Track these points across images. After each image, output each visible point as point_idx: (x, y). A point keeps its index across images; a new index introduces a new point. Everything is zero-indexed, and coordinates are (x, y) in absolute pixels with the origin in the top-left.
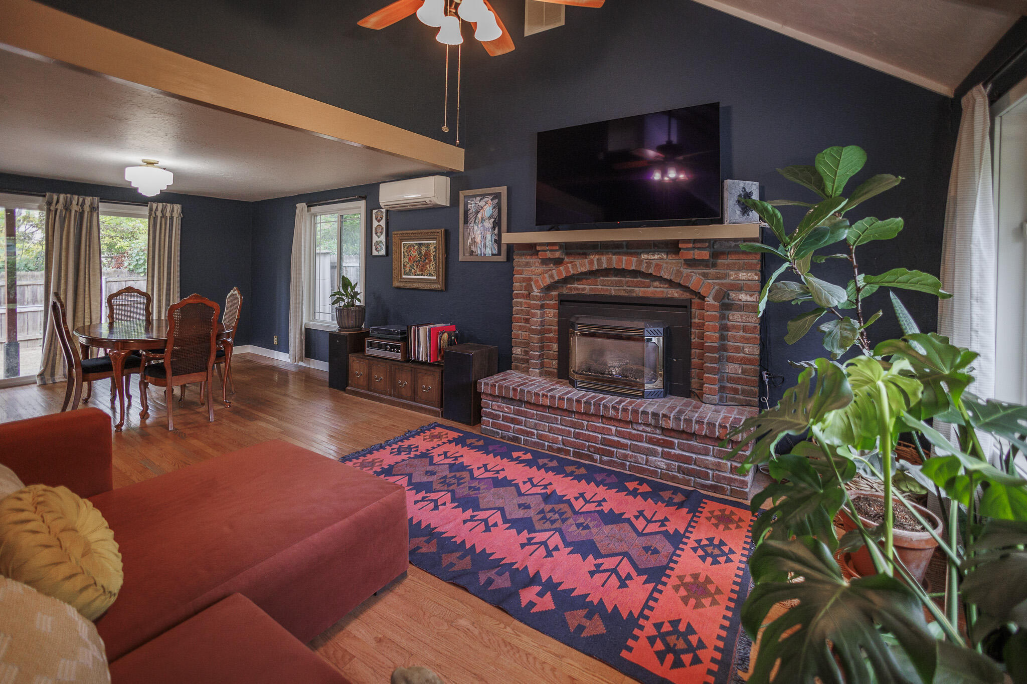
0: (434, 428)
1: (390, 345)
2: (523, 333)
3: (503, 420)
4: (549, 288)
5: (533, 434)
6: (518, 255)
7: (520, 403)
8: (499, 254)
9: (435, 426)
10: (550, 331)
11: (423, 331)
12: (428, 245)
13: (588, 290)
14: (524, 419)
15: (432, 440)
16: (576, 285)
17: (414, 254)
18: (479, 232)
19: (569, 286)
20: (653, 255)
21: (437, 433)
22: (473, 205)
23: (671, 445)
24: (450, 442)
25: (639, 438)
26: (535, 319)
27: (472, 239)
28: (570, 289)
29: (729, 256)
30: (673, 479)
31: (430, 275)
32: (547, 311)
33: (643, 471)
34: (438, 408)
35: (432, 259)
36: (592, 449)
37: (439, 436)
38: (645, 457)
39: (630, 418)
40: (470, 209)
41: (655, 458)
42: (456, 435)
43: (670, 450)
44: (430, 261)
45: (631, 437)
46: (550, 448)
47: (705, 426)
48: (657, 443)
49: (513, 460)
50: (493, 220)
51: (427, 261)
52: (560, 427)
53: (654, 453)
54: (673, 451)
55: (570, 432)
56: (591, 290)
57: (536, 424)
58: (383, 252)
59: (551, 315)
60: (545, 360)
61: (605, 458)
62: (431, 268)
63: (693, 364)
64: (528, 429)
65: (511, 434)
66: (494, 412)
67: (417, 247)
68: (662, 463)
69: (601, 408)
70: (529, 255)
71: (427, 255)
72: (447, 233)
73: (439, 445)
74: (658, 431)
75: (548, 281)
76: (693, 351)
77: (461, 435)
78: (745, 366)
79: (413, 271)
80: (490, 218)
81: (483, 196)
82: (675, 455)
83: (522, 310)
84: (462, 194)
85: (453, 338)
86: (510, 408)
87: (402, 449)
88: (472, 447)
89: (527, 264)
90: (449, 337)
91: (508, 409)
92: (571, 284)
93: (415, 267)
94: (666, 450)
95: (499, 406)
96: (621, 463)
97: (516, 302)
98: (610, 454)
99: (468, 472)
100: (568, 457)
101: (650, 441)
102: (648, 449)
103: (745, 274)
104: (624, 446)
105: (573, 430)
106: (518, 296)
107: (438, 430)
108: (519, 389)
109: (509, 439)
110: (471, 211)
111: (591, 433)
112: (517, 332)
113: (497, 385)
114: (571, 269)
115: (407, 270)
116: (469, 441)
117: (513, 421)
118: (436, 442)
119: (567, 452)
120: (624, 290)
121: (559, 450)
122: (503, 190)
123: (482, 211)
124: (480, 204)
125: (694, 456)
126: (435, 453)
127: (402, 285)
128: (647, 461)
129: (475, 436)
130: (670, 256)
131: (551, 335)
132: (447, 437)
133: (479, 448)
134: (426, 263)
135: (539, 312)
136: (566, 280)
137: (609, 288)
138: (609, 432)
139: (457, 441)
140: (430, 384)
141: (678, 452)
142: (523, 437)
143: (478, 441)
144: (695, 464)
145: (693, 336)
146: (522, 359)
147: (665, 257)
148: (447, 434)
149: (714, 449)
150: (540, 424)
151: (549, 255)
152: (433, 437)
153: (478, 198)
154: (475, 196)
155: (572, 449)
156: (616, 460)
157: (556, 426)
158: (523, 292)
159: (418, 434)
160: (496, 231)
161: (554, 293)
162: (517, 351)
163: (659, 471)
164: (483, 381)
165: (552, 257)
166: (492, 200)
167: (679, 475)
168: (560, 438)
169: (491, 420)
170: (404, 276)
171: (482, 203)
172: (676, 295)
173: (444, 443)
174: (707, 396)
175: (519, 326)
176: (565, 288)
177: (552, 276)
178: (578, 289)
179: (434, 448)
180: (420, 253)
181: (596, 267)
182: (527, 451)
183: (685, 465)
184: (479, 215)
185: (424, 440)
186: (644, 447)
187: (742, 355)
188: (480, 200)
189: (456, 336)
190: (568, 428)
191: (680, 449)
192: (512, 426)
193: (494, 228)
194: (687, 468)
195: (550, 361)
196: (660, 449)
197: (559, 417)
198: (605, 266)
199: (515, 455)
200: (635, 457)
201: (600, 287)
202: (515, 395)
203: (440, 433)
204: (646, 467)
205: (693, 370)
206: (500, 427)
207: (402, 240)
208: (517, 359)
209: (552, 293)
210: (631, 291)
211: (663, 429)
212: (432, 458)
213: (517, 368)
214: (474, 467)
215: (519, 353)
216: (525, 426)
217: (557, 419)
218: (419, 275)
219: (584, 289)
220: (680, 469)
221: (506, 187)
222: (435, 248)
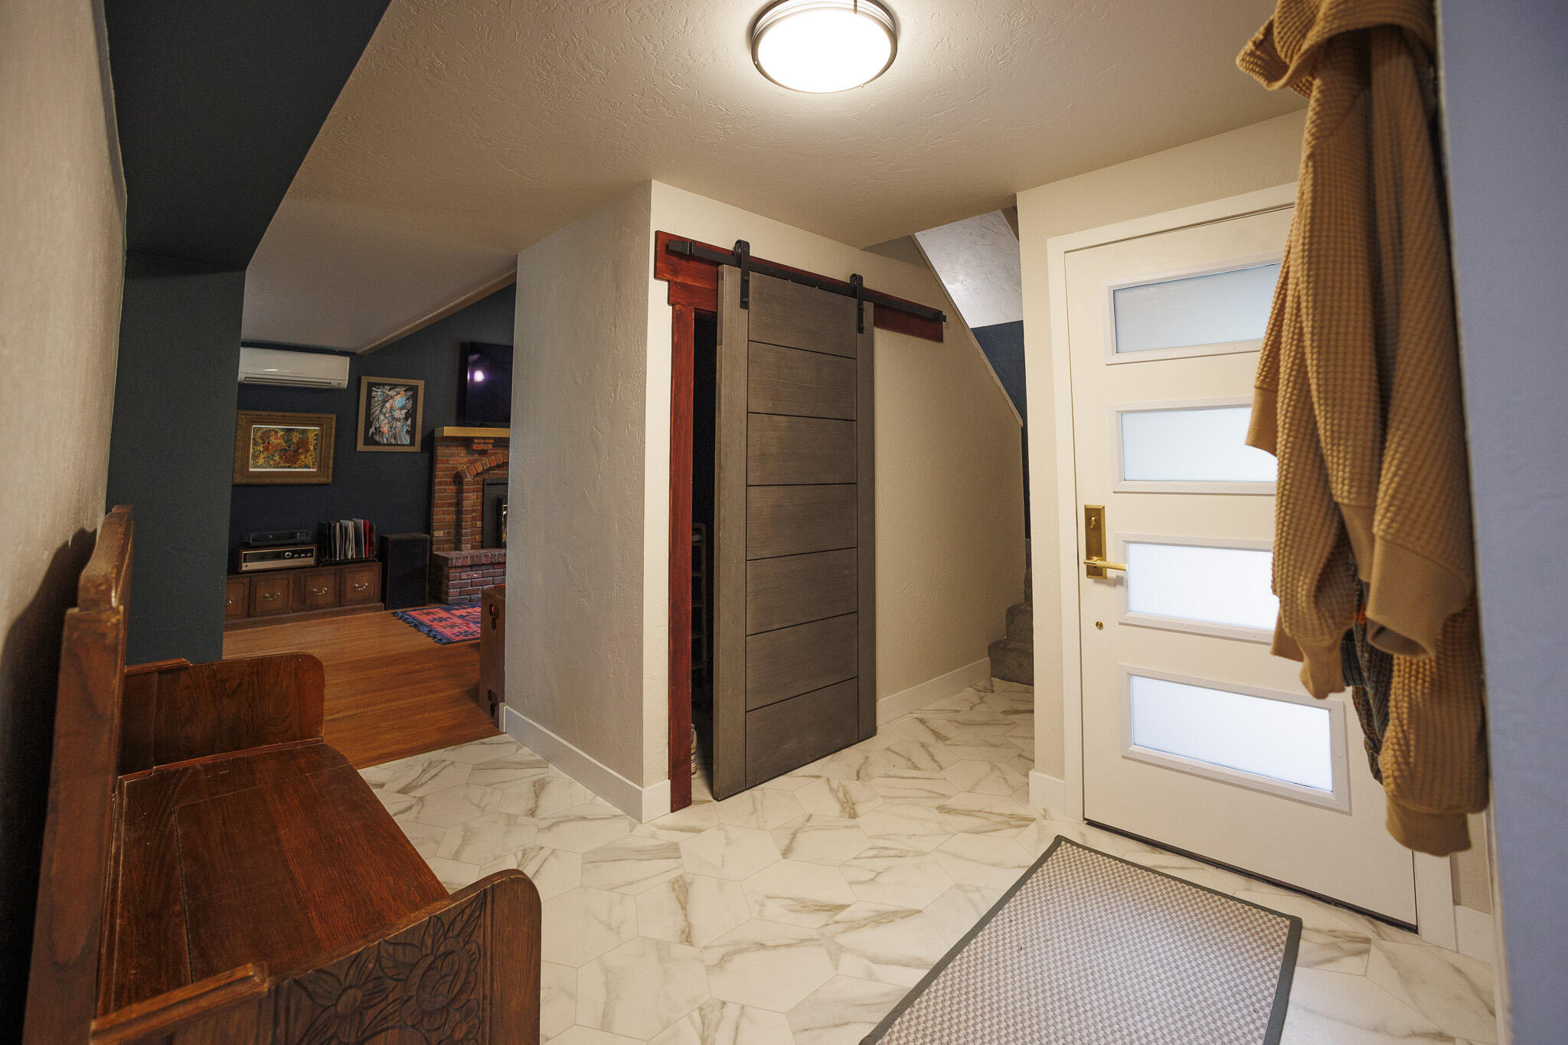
1: (291, 552)
2: (445, 517)
3: (471, 586)
6: (442, 446)
7: (489, 566)
8: (412, 443)
10: (474, 511)
12: (303, 432)
14: (492, 578)
16: (498, 471)
17: (277, 442)
18: (386, 421)
19: (491, 472)
22: (379, 393)
26: (468, 501)
27: (375, 428)
28: (493, 474)
31: (306, 466)
34: (378, 602)
35: (312, 448)
40: (374, 397)
44: (308, 450)
50: (405, 411)
51: (300, 450)
59: (476, 497)
60: (472, 536)
62: (308, 458)
66: (462, 581)
67: (282, 433)
70: (457, 446)
71: (303, 443)
72: (339, 419)
75: (481, 469)
79: (271, 462)
80: (401, 409)
81: (393, 386)
83: (447, 496)
84: (365, 380)
86: (479, 573)
89: (453, 455)
92: (493, 470)
93: (276, 457)
97: (438, 489)
106: (440, 483)
108: (489, 555)
110: (376, 399)
112: (439, 516)
114: (502, 458)
115: (258, 462)
117: (481, 583)
122: (421, 384)
123: (391, 401)
124: (389, 393)
127: (249, 480)
131: (476, 514)
134: (301, 454)
135: (471, 495)
140: (365, 581)
146: (444, 540)
151: (481, 447)
153: (388, 387)
154: (384, 385)
158: (449, 479)
160: (409, 422)
161: (482, 478)
162: (438, 536)
165: (484, 448)
166: (405, 391)
170: (252, 470)
171: (392, 393)
175: (443, 510)
176: (488, 474)
180: (288, 441)
184: (388, 405)
188: (391, 389)
193: (406, 419)
202: (487, 560)
207: (248, 424)
208: (438, 541)
215: (441, 535)
218: (284, 467)
221: (423, 382)
222: (316, 435)
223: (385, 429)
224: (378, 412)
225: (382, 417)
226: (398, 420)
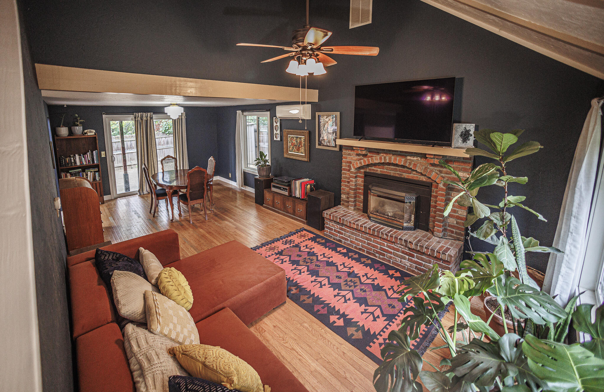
0: (302, 231)
1: (283, 188)
2: (347, 188)
3: (334, 231)
4: (360, 168)
5: (348, 240)
6: (344, 151)
7: (342, 225)
8: (336, 147)
9: (303, 230)
10: (360, 189)
11: (298, 183)
12: (300, 138)
13: (379, 171)
14: (344, 232)
15: (301, 238)
16: (373, 168)
17: (294, 142)
18: (326, 134)
19: (370, 168)
20: (414, 158)
21: (303, 234)
22: (323, 120)
23: (413, 256)
24: (309, 239)
25: (398, 250)
26: (352, 183)
27: (322, 138)
28: (370, 169)
29: (454, 163)
30: (413, 271)
31: (302, 153)
32: (359, 179)
33: (398, 265)
34: (305, 220)
36: (375, 252)
37: (304, 236)
38: (400, 259)
39: (393, 240)
40: (321, 122)
41: (405, 261)
42: (312, 236)
43: (412, 258)
44: (302, 146)
45: (394, 249)
46: (356, 247)
47: (429, 250)
48: (406, 254)
49: (337, 252)
51: (300, 146)
52: (361, 239)
53: (405, 259)
54: (414, 259)
55: (365, 242)
56: (381, 171)
57: (349, 236)
58: (279, 139)
59: (360, 181)
60: (357, 203)
61: (381, 256)
62: (302, 150)
63: (431, 215)
64: (346, 237)
65: (338, 238)
66: (330, 227)
67: (295, 138)
68: (408, 264)
69: (380, 234)
70: (350, 150)
71: (300, 143)
72: (310, 133)
73: (304, 241)
74: (407, 249)
75: (359, 165)
76: (432, 209)
77: (315, 236)
78: (458, 220)
79: (293, 150)
81: (327, 116)
82: (414, 261)
83: (346, 177)
84: (317, 114)
85: (312, 187)
86: (338, 226)
87: (287, 242)
88: (319, 243)
89: (349, 154)
90: (311, 186)
91: (337, 227)
92: (371, 167)
93: (294, 148)
94: (410, 257)
95: (332, 225)
96: (389, 260)
97: (344, 173)
98: (384, 255)
99: (316, 257)
100: (364, 253)
101: (403, 252)
102: (402, 256)
103: (462, 173)
104: (390, 253)
105: (366, 241)
106: (345, 170)
107: (304, 232)
108: (342, 218)
109: (337, 240)
111: (375, 244)
112: (343, 187)
113: (332, 215)
114: (370, 160)
115: (291, 149)
116: (318, 240)
117: (339, 232)
118: (303, 239)
119: (364, 251)
120: (398, 174)
121: (360, 249)
123: (327, 124)
124: (326, 120)
125: (424, 263)
126: (302, 245)
127: (288, 157)
128: (401, 261)
129: (321, 237)
130: (422, 159)
131: (360, 191)
132: (308, 237)
133: (322, 244)
134: (300, 147)
135: (354, 180)
136: (368, 165)
137: (390, 171)
138: (384, 245)
139: (313, 239)
140: (301, 208)
141: (416, 260)
142: (343, 241)
143: (322, 240)
144: (424, 267)
145: (432, 201)
146: (346, 201)
147: (420, 159)
148: (308, 235)
149: (433, 262)
150: (351, 236)
151: (360, 152)
152: (302, 236)
153: (325, 117)
155: (366, 250)
156: (386, 258)
157: (359, 238)
158: (347, 168)
159: (295, 234)
160: (334, 135)
161: (362, 171)
162: (343, 197)
163: (407, 266)
164: (325, 212)
165: (361, 153)
166: (332, 118)
167: (416, 270)
168: (361, 244)
169: (329, 230)
170: (289, 152)
171: (327, 120)
172: (424, 180)
173: (306, 240)
174: (436, 233)
175: (345, 185)
176: (368, 169)
177: (361, 163)
178: (374, 170)
179: (301, 242)
180: (297, 142)
181: (383, 161)
182: (344, 248)
183: (419, 266)
184: (326, 126)
185: (297, 237)
186: (400, 255)
187: (457, 214)
188: (327, 118)
189: (314, 186)
190: (364, 240)
191: (417, 259)
192: (339, 234)
193: (333, 133)
194: (420, 268)
195: (359, 203)
196: (407, 257)
197: (361, 234)
198: (387, 161)
199: (339, 249)
200: (396, 258)
201: (385, 170)
202: (340, 221)
203: (305, 234)
204: (400, 264)
205: (431, 218)
206: (333, 234)
207: (288, 134)
208: (343, 200)
209: (361, 170)
210: (401, 174)
211: (409, 248)
212: (300, 248)
213: (343, 204)
214: (319, 254)
216: (344, 235)
217: (359, 235)
218: (296, 152)
219: (377, 171)
220: (416, 267)
221: (339, 113)
222: (304, 140)
223: (325, 138)
224: (322, 129)
225: (324, 132)
226: (330, 133)
